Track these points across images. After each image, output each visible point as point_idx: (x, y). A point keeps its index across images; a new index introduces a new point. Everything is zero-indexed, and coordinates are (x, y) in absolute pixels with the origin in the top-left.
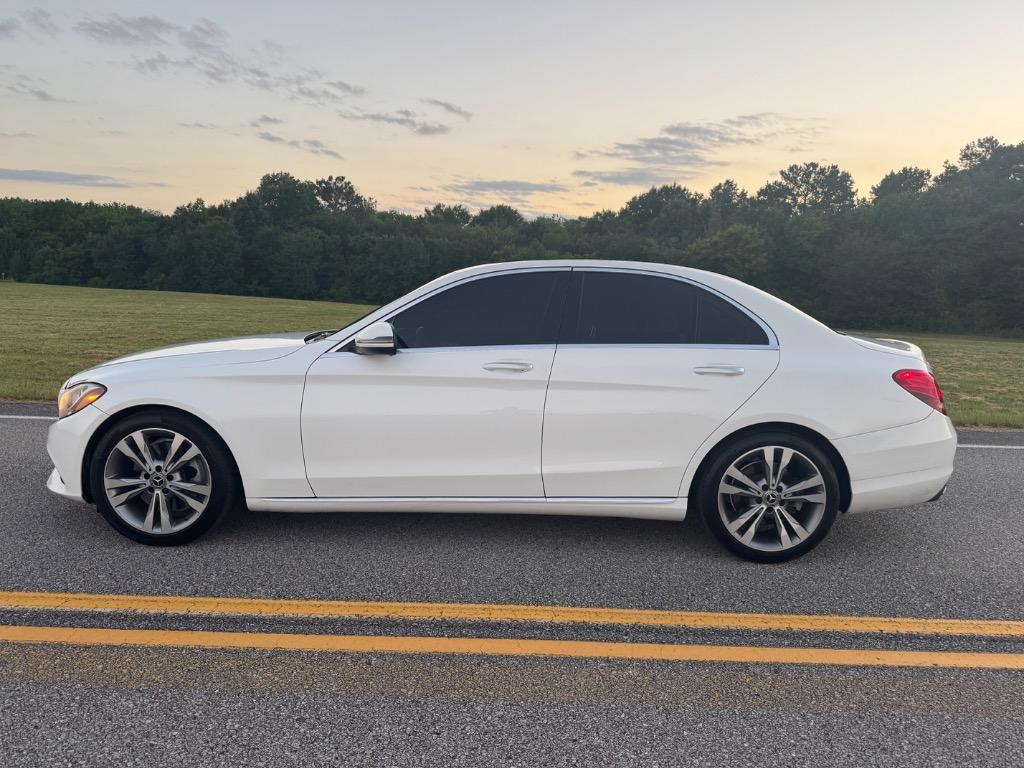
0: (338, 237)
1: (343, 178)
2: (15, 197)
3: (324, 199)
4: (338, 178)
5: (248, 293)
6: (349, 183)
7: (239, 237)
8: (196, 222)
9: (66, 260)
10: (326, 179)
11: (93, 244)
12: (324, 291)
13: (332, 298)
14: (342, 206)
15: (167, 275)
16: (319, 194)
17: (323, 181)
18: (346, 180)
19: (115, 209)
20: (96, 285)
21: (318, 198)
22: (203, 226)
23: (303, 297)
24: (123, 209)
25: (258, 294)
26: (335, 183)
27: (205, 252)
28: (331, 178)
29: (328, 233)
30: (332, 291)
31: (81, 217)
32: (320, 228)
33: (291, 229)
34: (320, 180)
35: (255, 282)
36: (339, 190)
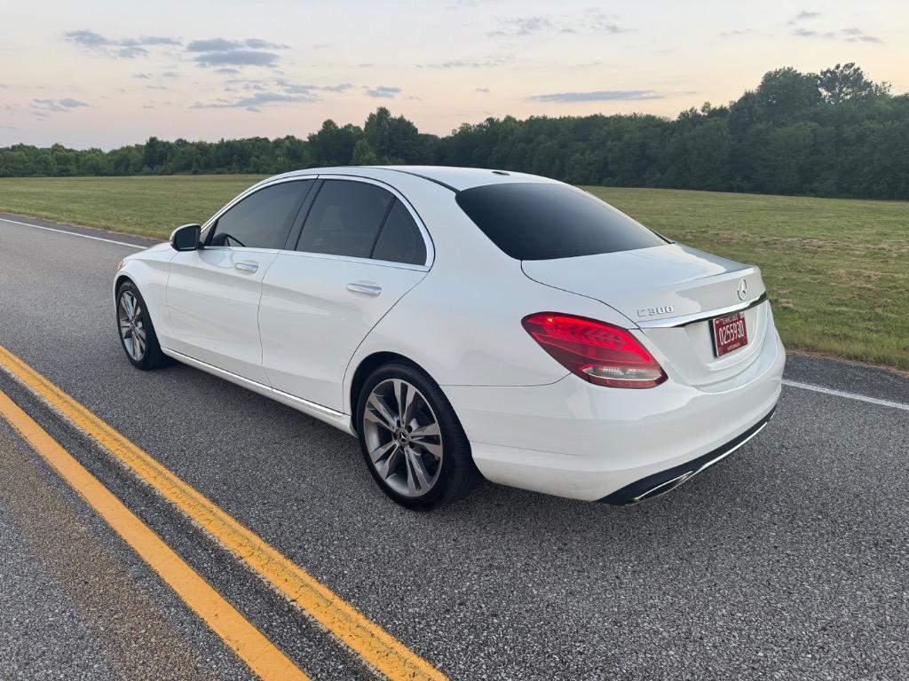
0: (833, 128)
1: (853, 65)
2: (567, 116)
3: (827, 90)
4: (846, 66)
5: (731, 189)
6: (859, 69)
7: (729, 136)
8: (695, 125)
9: (589, 164)
10: (832, 68)
11: (610, 150)
12: (807, 185)
13: (815, 193)
14: (847, 94)
15: (663, 174)
16: (822, 85)
17: (828, 71)
18: (856, 67)
19: (633, 119)
20: (608, 185)
21: (820, 89)
22: (701, 127)
23: (782, 193)
24: (640, 118)
25: (740, 190)
26: (842, 72)
27: (696, 152)
28: (838, 67)
29: (822, 124)
30: (815, 185)
31: (605, 128)
32: (816, 122)
33: (783, 124)
34: (825, 70)
35: (739, 179)
36: (846, 78)
